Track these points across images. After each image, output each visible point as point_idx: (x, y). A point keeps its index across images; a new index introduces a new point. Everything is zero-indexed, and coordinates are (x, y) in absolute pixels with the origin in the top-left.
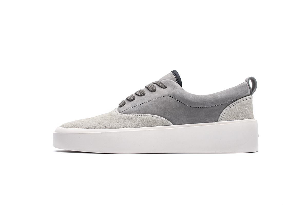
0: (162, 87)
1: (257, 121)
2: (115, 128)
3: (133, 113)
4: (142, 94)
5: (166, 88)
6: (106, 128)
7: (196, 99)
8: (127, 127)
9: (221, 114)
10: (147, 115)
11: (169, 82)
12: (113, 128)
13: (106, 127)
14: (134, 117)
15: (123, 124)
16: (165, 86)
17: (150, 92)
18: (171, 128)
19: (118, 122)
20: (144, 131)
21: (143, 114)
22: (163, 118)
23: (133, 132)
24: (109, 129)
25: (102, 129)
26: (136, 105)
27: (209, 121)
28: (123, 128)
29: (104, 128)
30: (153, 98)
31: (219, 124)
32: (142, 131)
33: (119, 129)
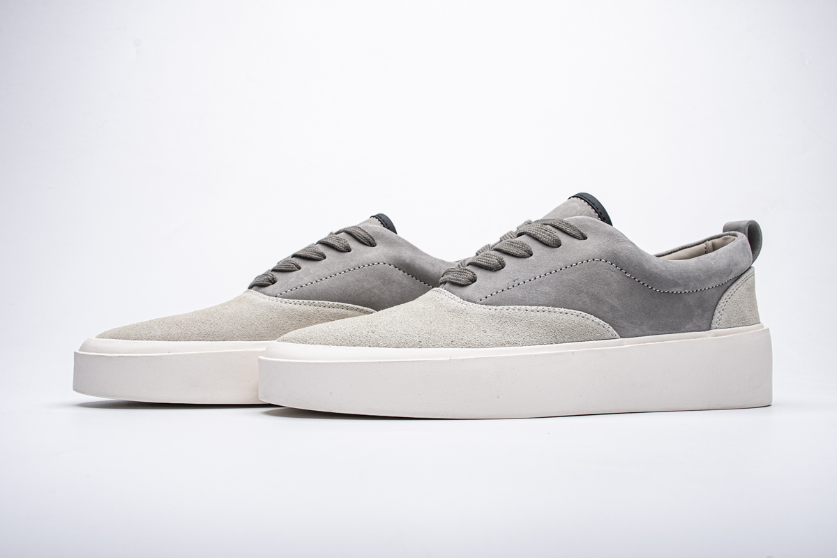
0: (573, 236)
1: (768, 329)
2: (482, 346)
3: (518, 305)
4: (521, 252)
5: (585, 238)
6: (455, 346)
7: (670, 271)
8: (515, 344)
9: (716, 311)
10: (557, 309)
11: (589, 224)
12: (475, 346)
13: (452, 344)
14: (524, 315)
15: (499, 335)
16: (582, 234)
17: (546, 249)
18: (617, 346)
19: (482, 329)
20: (560, 353)
21: (546, 308)
22: (598, 320)
23: (536, 356)
24: (464, 349)
25: (443, 349)
26: (517, 282)
27: (693, 329)
28: (503, 345)
29: (448, 346)
30: (562, 264)
31: (717, 336)
32: (557, 354)
33: (493, 348)
